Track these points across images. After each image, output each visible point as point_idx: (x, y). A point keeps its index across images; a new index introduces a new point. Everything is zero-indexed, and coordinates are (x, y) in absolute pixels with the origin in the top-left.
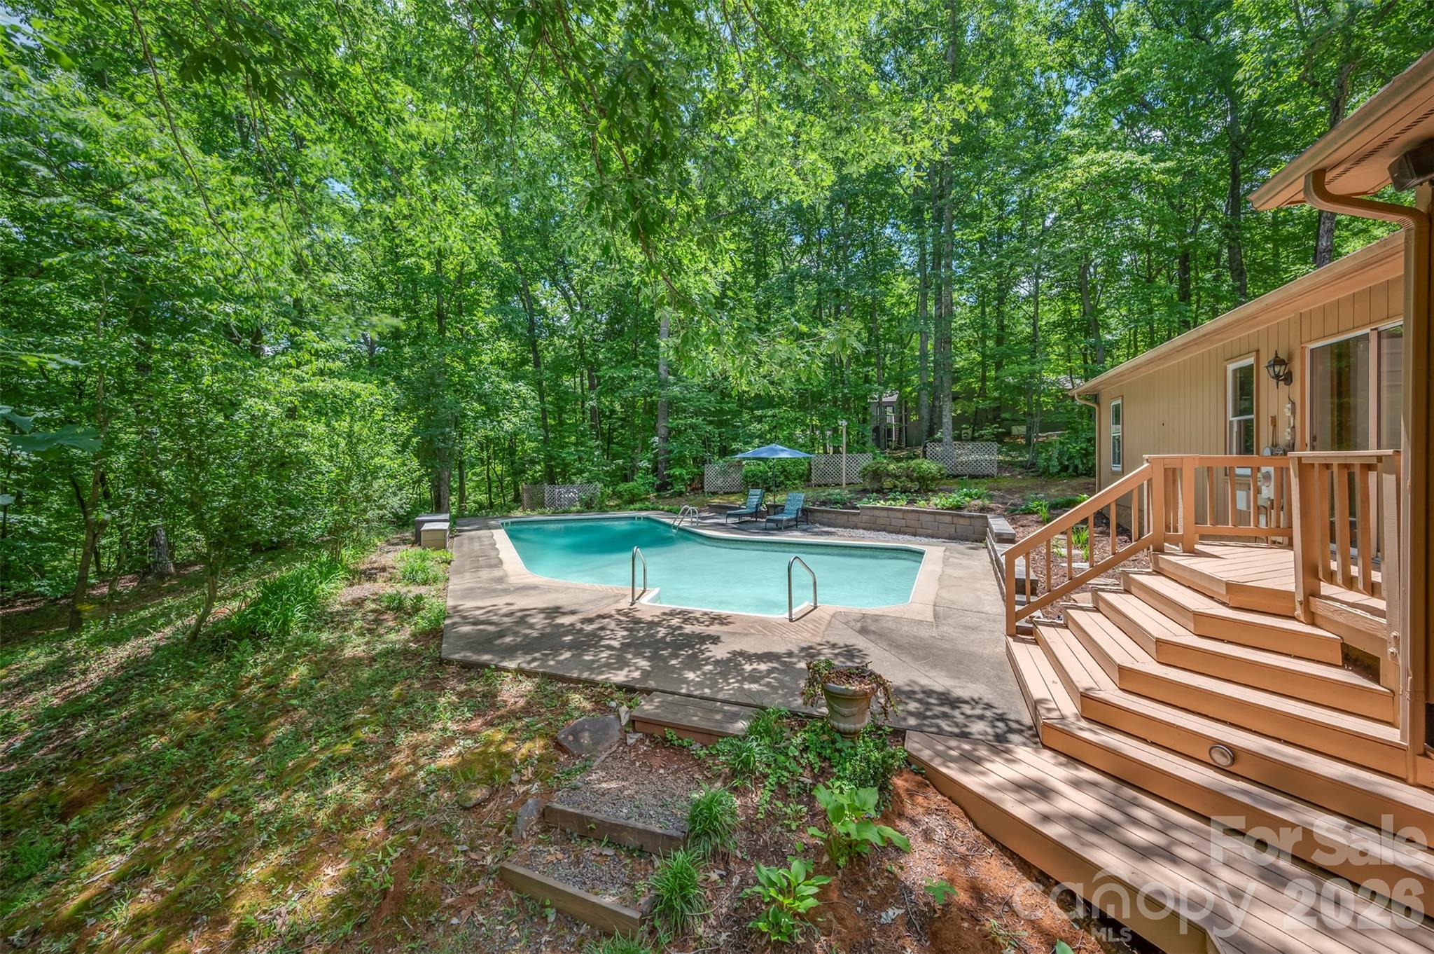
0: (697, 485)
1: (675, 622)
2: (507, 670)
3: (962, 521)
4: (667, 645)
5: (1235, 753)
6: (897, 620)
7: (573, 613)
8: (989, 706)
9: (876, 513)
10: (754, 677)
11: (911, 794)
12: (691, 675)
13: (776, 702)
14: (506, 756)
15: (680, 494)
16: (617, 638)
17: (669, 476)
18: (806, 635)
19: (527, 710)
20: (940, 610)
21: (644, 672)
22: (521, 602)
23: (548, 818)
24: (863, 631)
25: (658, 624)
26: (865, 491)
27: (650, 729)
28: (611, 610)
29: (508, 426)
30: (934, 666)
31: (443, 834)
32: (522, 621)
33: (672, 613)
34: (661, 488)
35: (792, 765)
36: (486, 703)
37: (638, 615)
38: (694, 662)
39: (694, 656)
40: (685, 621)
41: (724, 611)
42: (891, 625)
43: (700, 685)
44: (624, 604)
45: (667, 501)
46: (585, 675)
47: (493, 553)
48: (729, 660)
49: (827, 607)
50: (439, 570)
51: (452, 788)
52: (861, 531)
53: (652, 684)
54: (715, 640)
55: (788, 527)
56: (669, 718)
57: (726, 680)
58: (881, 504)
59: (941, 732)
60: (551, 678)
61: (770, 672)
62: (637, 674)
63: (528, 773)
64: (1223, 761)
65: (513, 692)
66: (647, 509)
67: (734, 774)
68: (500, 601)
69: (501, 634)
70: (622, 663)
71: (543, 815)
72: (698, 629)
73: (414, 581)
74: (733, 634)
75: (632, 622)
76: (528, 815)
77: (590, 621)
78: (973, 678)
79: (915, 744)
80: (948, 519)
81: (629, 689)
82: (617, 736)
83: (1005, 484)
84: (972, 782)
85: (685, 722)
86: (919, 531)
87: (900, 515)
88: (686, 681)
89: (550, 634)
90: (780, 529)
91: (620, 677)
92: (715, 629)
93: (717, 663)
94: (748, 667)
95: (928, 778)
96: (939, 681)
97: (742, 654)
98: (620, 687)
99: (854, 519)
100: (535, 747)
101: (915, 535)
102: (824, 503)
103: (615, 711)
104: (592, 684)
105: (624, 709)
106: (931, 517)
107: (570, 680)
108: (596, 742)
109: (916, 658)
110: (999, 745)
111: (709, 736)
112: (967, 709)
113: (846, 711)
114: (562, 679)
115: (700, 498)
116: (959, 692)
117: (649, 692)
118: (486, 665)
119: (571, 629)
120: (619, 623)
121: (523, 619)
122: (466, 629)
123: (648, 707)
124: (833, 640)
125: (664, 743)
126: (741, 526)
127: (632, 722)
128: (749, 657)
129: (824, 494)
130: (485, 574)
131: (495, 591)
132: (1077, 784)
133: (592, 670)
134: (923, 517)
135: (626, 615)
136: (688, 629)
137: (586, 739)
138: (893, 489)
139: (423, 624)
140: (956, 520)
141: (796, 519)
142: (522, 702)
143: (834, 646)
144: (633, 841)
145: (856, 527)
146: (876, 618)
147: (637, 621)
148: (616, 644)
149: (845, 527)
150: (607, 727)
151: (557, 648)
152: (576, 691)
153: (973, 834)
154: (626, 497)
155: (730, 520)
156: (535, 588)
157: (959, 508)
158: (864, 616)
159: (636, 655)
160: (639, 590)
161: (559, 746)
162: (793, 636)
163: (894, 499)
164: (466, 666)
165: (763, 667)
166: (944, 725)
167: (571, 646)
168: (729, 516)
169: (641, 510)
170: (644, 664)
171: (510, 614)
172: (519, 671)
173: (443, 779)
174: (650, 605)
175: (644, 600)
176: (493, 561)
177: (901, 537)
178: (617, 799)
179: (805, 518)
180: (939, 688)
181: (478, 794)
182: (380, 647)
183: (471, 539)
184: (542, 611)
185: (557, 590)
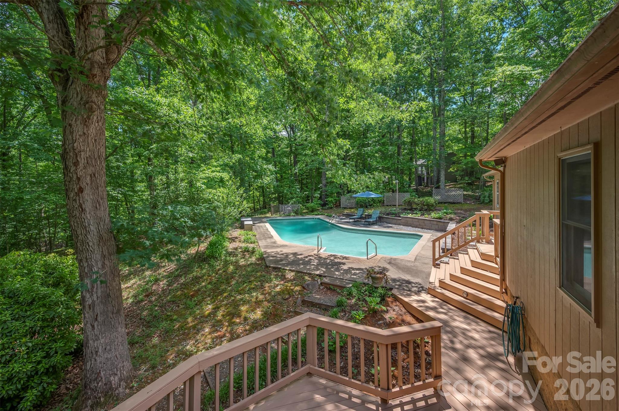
0: (338, 205)
1: (332, 258)
2: (286, 270)
3: (441, 224)
4: (330, 265)
5: (468, 294)
6: (401, 260)
7: (301, 255)
8: (420, 284)
9: (408, 219)
10: (355, 274)
11: (392, 302)
12: (337, 273)
13: (360, 280)
14: (292, 290)
15: (331, 208)
16: (315, 262)
17: (327, 201)
18: (372, 264)
19: (294, 279)
20: (418, 257)
21: (324, 272)
22: (285, 251)
23: (304, 302)
24: (390, 263)
25: (327, 259)
26: (405, 209)
27: (326, 285)
28: (312, 254)
29: (266, 182)
30: (408, 274)
31: (281, 304)
32: (287, 256)
33: (331, 256)
34: (323, 205)
35: (362, 294)
36: (283, 277)
37: (321, 256)
38: (338, 270)
39: (338, 268)
40: (335, 258)
41: (347, 256)
42: (399, 262)
43: (340, 276)
44: (316, 252)
45: (326, 211)
46: (308, 272)
47: (269, 233)
48: (348, 270)
49: (380, 255)
50: (253, 239)
51: (280, 295)
52: (402, 226)
53: (326, 275)
54: (344, 264)
55: (373, 224)
56: (332, 283)
57: (347, 275)
58: (410, 216)
59: (404, 289)
60: (298, 272)
61: (359, 273)
62: (322, 272)
63: (297, 293)
64: (465, 296)
65: (290, 275)
66: (319, 215)
67: (348, 295)
68: (278, 250)
69: (281, 260)
70: (318, 269)
71: (302, 301)
72: (339, 260)
73: (248, 242)
74: (349, 262)
75: (319, 258)
76: (299, 301)
77: (307, 257)
78: (418, 277)
79: (395, 292)
80: (435, 223)
81: (320, 276)
82: (318, 287)
83: (466, 207)
84: (406, 299)
85: (336, 284)
86: (424, 227)
87: (417, 220)
88: (336, 274)
89: (296, 260)
90: (369, 225)
91: (318, 272)
92: (344, 261)
93: (344, 270)
94: (353, 272)
95: (396, 299)
96: (407, 277)
97: (352, 268)
98: (317, 275)
99: (399, 221)
100: (298, 288)
101: (422, 228)
102: (388, 214)
103: (317, 281)
104: (310, 274)
105: (319, 280)
106: (429, 222)
107: (304, 273)
108: (313, 288)
109: (403, 271)
110: (418, 293)
111: (342, 287)
112: (413, 285)
113: (376, 282)
114: (302, 272)
115: (340, 210)
116: (412, 281)
117: (325, 277)
118: (280, 268)
119: (301, 259)
120: (315, 258)
121: (287, 255)
122: (271, 258)
123: (326, 280)
124: (379, 265)
125: (330, 289)
126: (355, 223)
127: (321, 284)
128: (353, 269)
129: (389, 209)
130: (269, 240)
131: (274, 246)
132: (433, 301)
133: (310, 271)
134: (426, 222)
135: (317, 255)
136: (336, 260)
137: (310, 287)
138: (416, 209)
139: (257, 256)
140: (438, 223)
141: (376, 221)
142: (292, 278)
143: (380, 267)
144: (323, 307)
145: (400, 225)
146: (395, 259)
147: (321, 258)
148: (315, 264)
149: (396, 224)
150: (315, 284)
151: (299, 265)
152: (306, 275)
153: (404, 310)
154: (310, 209)
155: (351, 221)
156: (286, 246)
157: (440, 218)
158: (391, 258)
159: (321, 267)
160: (320, 247)
161: (304, 288)
162: (367, 263)
163: (416, 213)
164: (275, 268)
165: (358, 272)
166: (405, 288)
167: (302, 264)
168: (350, 219)
169: (316, 215)
170: (324, 269)
171: (283, 254)
172: (290, 270)
173: (279, 293)
174: (324, 252)
175: (321, 251)
176: (270, 236)
177: (417, 229)
178: (319, 299)
179: (380, 220)
180: (406, 279)
181: (287, 296)
182: (249, 263)
183: (259, 227)
184: (292, 254)
185: (293, 247)
